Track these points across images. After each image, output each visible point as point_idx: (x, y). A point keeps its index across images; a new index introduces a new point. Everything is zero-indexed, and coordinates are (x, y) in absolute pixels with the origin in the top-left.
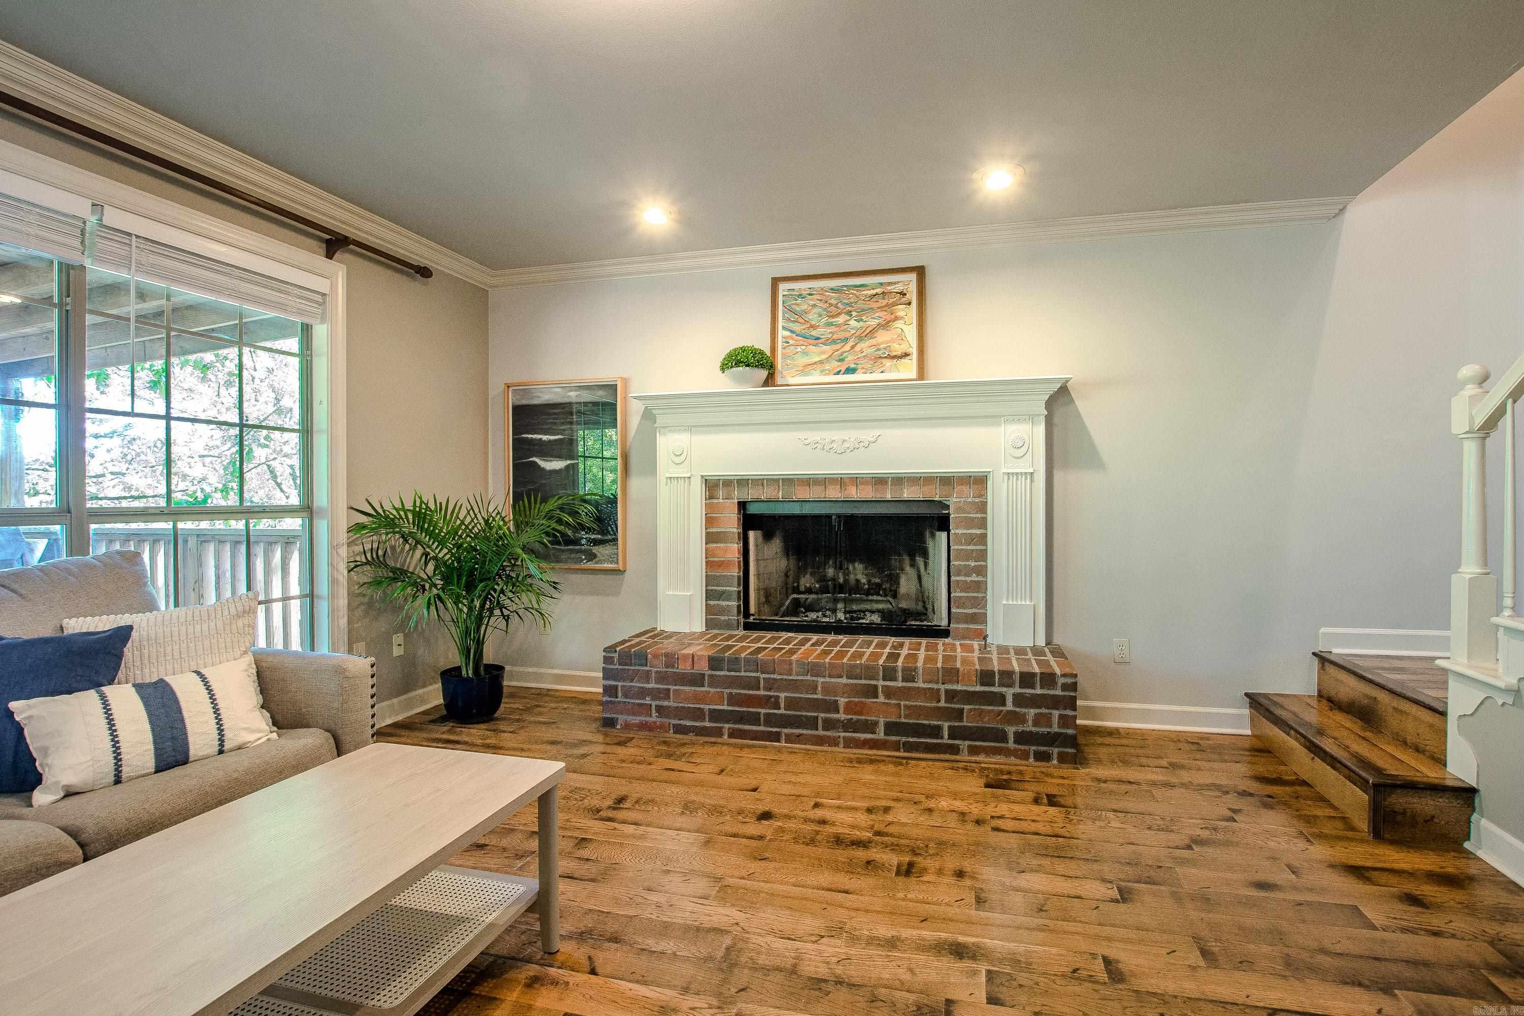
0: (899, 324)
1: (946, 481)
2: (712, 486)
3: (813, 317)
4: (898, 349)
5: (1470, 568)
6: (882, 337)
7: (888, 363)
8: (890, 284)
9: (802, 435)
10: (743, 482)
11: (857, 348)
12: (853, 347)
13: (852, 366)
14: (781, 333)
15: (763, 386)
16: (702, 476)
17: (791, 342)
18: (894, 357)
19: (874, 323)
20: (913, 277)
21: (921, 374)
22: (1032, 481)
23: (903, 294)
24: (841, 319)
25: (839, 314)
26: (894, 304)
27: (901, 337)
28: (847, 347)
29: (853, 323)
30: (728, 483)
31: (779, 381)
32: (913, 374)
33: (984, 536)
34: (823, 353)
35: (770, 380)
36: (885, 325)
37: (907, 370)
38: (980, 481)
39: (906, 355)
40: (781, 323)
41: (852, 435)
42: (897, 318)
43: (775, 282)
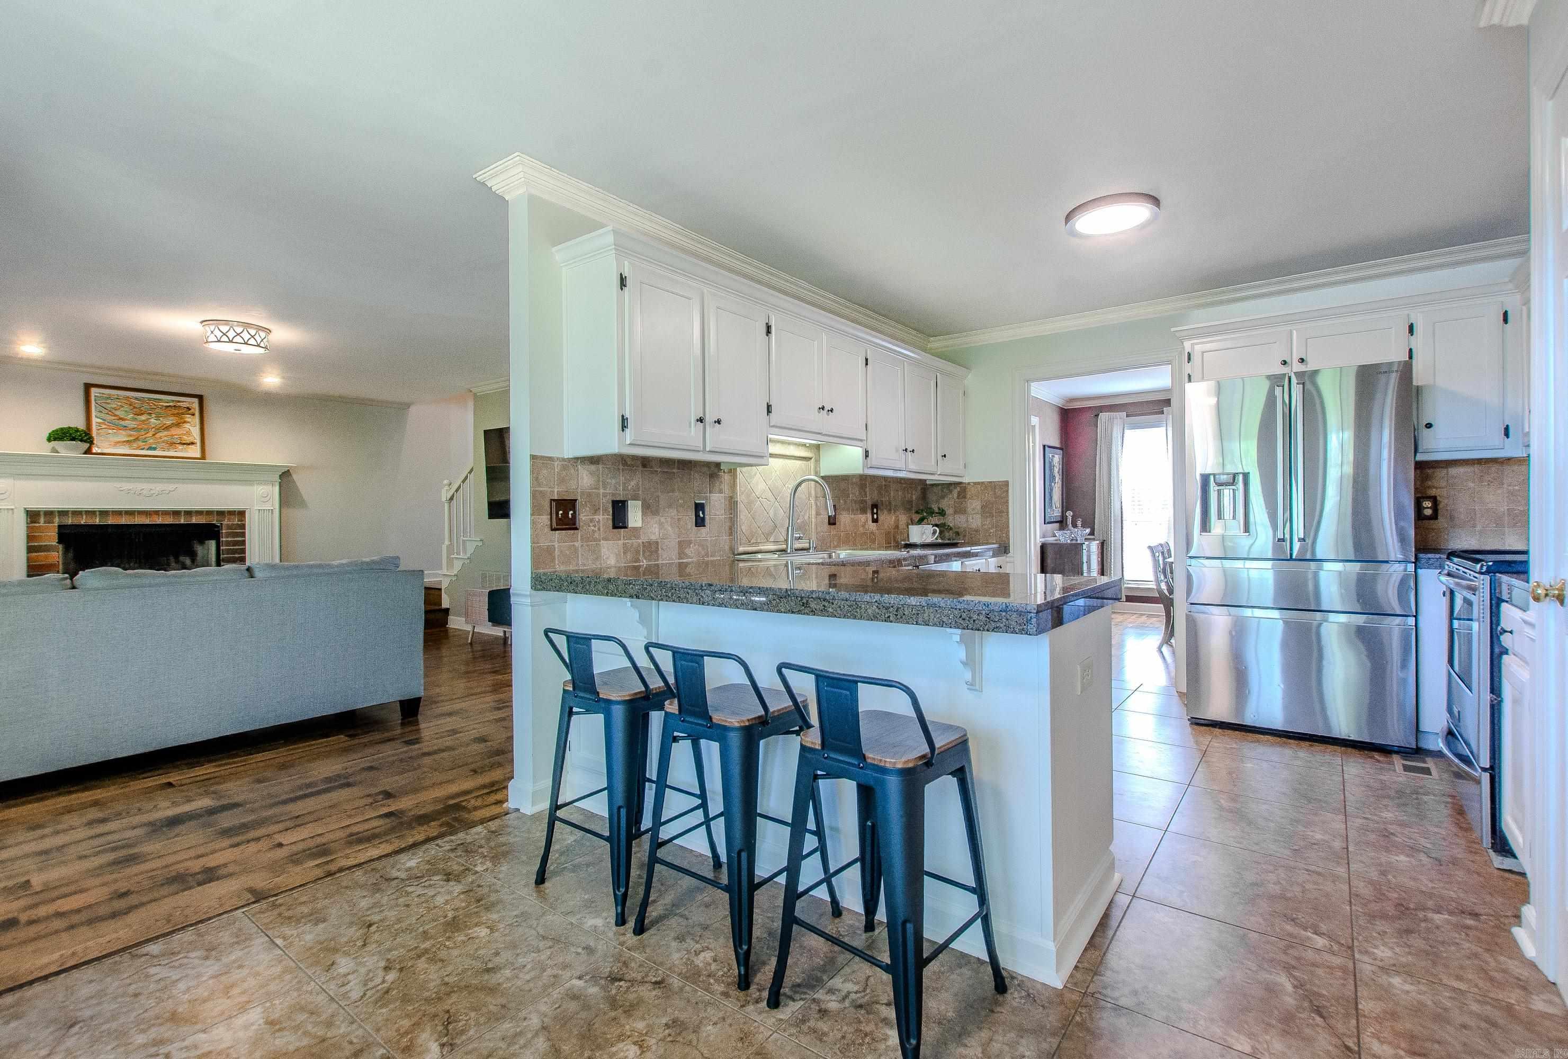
0: (187, 426)
1: (221, 513)
2: (33, 516)
3: (120, 413)
4: (187, 439)
5: (447, 542)
6: (175, 431)
7: (180, 447)
8: (179, 402)
9: (118, 485)
10: (63, 513)
11: (156, 436)
12: (154, 435)
13: (154, 446)
14: (95, 420)
15: (85, 453)
16: (25, 509)
17: (104, 426)
18: (184, 444)
19: (169, 423)
20: (196, 400)
21: (203, 457)
22: (272, 513)
23: (189, 409)
24: (143, 418)
25: (142, 414)
26: (183, 414)
27: (189, 433)
28: (150, 434)
29: (152, 420)
30: (49, 514)
31: (95, 450)
32: (199, 455)
33: (244, 541)
34: (131, 436)
35: (88, 451)
36: (178, 425)
37: (195, 452)
38: (242, 514)
39: (192, 443)
40: (94, 413)
41: (158, 487)
42: (185, 422)
43: (88, 387)
